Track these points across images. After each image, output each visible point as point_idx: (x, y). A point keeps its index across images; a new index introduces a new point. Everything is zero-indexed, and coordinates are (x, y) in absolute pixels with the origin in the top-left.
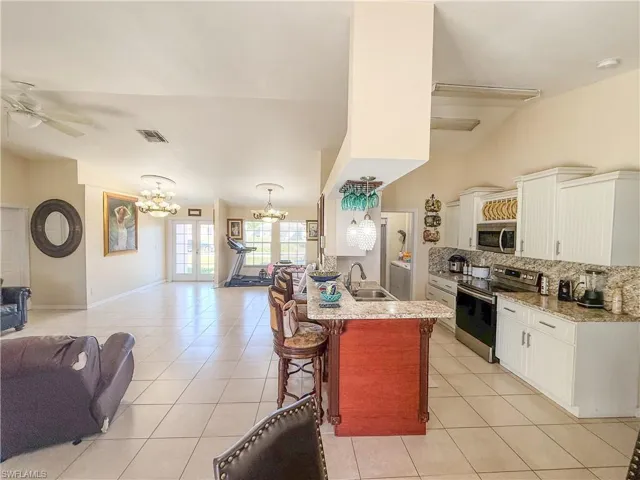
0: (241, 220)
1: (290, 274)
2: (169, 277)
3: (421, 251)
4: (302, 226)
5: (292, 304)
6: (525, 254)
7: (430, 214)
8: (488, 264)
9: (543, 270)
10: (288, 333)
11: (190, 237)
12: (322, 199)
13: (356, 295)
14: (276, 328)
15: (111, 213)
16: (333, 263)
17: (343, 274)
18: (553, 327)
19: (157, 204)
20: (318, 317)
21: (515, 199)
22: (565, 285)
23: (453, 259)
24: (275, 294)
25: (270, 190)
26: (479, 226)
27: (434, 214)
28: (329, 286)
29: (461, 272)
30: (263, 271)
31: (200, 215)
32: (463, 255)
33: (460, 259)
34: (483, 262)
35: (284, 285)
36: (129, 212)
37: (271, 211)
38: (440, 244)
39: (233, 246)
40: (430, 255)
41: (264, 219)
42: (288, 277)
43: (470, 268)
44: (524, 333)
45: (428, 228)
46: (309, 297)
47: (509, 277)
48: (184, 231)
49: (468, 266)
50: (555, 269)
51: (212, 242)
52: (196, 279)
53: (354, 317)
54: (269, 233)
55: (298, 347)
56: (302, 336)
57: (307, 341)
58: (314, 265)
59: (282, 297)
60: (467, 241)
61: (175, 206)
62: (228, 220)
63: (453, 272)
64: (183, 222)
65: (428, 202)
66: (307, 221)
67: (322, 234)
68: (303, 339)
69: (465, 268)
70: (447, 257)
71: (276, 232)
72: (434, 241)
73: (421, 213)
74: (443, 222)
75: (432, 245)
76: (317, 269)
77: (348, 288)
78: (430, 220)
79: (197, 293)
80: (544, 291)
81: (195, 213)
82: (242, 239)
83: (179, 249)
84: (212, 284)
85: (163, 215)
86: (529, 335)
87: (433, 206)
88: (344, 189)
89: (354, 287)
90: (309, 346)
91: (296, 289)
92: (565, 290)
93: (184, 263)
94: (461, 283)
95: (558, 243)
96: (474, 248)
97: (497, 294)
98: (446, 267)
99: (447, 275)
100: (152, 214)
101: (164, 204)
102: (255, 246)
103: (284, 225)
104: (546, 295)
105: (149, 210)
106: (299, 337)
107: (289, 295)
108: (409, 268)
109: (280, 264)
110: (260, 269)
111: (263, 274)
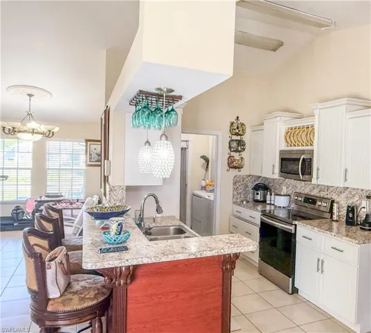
1: (60, 212)
3: (225, 179)
4: (80, 147)
5: (60, 252)
6: (321, 182)
7: (235, 138)
8: (289, 192)
9: (335, 197)
10: (54, 292)
12: (107, 113)
13: (150, 234)
14: (35, 288)
16: (121, 194)
17: (133, 209)
18: (342, 251)
20: (98, 266)
21: (312, 126)
22: (351, 210)
23: (257, 188)
24: (33, 240)
25: (30, 95)
26: (282, 152)
27: (238, 138)
28: (113, 224)
29: (264, 201)
30: (18, 208)
32: (266, 183)
33: (263, 187)
34: (284, 191)
35: (49, 227)
37: (33, 125)
38: (244, 172)
40: (235, 183)
41: (19, 135)
42: (55, 216)
43: (272, 197)
44: (319, 260)
45: (233, 154)
46: (86, 241)
47: (306, 205)
49: (271, 195)
50: (343, 195)
53: (146, 261)
54: (30, 156)
55: (68, 309)
56: (75, 293)
57: (82, 300)
58: (96, 199)
59: (45, 243)
60: (270, 169)
63: (257, 201)
65: (232, 124)
66: (87, 141)
67: (106, 157)
68: (76, 298)
69: (268, 197)
70: (251, 185)
71: (39, 155)
72: (239, 168)
73: (225, 136)
74: (247, 147)
75: (235, 172)
76: (100, 202)
77: (139, 225)
78: (234, 145)
80: (335, 217)
86: (323, 261)
87: (237, 129)
88: (135, 101)
89: (147, 224)
90: (86, 305)
91: (68, 231)
92: (351, 215)
94: (264, 213)
95: (346, 170)
96: (276, 176)
97: (296, 222)
98: (250, 196)
99: (251, 204)
103: (51, 144)
104: (337, 221)
106: (70, 296)
107: (56, 239)
108: (212, 198)
109: (44, 198)
110: (13, 207)
111: (17, 214)
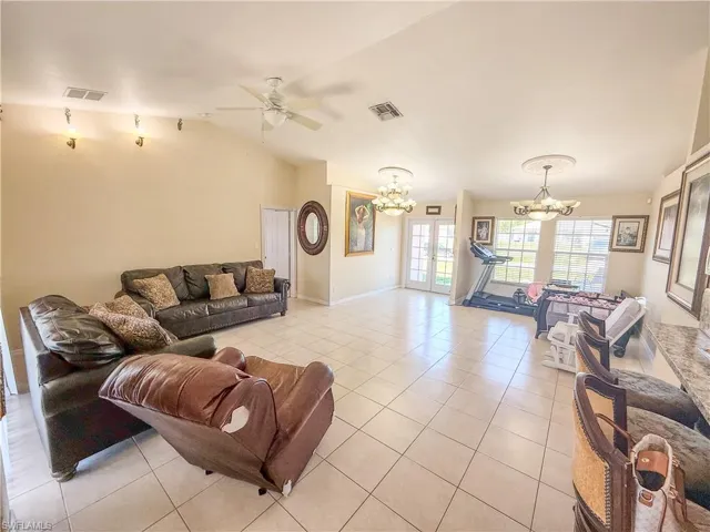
0: (493, 218)
2: (403, 284)
11: (426, 240)
15: (352, 213)
19: (392, 200)
25: (548, 167)
30: (519, 291)
31: (439, 213)
36: (368, 211)
37: (548, 201)
39: (477, 253)
41: (531, 215)
48: (422, 233)
51: (451, 246)
52: (430, 289)
54: (536, 238)
61: (411, 202)
62: (474, 219)
64: (421, 222)
66: (615, 218)
71: (548, 231)
79: (429, 307)
81: (434, 210)
82: (491, 244)
83: (415, 253)
84: (447, 299)
85: (398, 213)
93: (418, 269)
100: (387, 212)
101: (399, 200)
102: (511, 254)
103: (564, 225)
105: (384, 208)
109: (553, 287)
110: (515, 289)
111: (519, 297)
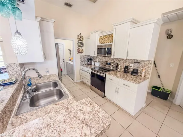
3: (77, 57)
6: (115, 57)
7: (80, 41)
8: (100, 61)
9: (118, 62)
16: (16, 68)
18: (129, 86)
22: (127, 68)
23: (88, 59)
26: (98, 46)
27: (81, 42)
29: (91, 64)
32: (91, 58)
33: (90, 59)
34: (98, 60)
38: (84, 54)
40: (80, 58)
43: (94, 62)
44: (116, 88)
45: (79, 48)
47: (107, 65)
49: (93, 62)
50: (122, 62)
60: (93, 53)
63: (88, 64)
65: (78, 36)
69: (92, 62)
70: (86, 59)
72: (82, 53)
73: (76, 41)
74: (84, 45)
75: (80, 54)
78: (80, 44)
80: (119, 70)
86: (118, 89)
87: (80, 38)
92: (126, 69)
94: (92, 69)
95: (128, 52)
96: (96, 55)
97: (106, 73)
98: (86, 63)
99: (86, 65)
104: (120, 71)
108: (73, 64)
